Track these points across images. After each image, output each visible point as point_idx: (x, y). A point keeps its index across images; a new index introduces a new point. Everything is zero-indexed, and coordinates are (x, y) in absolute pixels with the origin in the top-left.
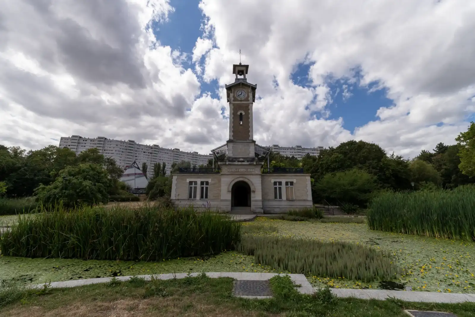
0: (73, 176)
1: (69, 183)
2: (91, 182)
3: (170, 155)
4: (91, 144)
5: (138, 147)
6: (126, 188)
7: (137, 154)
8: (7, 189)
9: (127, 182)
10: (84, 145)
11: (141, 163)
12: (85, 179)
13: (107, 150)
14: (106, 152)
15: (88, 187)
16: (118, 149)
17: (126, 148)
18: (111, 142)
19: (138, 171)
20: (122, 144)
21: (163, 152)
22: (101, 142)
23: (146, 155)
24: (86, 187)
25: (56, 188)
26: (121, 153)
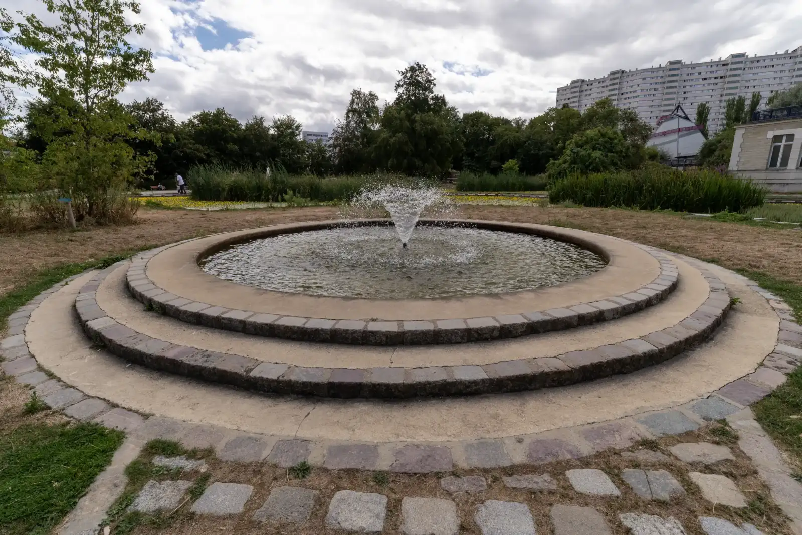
0: (581, 146)
1: (577, 156)
2: (601, 152)
3: (780, 68)
4: (599, 88)
5: (690, 71)
6: (659, 158)
7: (687, 87)
8: (518, 167)
9: (660, 147)
10: (589, 92)
11: (696, 105)
12: (594, 149)
13: (626, 93)
14: (624, 96)
15: (598, 159)
16: (648, 86)
17: (663, 80)
18: (633, 75)
19: (684, 124)
20: (655, 74)
21: (758, 67)
22: (615, 81)
23: (709, 84)
24: (595, 159)
25: (565, 163)
26: (653, 92)
